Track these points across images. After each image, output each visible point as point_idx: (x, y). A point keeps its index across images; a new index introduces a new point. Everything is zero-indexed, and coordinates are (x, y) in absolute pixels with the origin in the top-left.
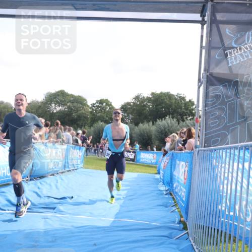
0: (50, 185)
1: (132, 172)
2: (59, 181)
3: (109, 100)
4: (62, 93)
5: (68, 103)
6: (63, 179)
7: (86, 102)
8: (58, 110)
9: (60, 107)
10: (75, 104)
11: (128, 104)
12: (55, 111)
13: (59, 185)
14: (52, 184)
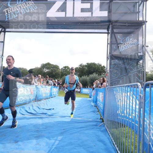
0: (44, 104)
1: (79, 97)
4: (49, 64)
5: (51, 68)
6: (50, 101)
7: (59, 68)
9: (48, 70)
10: (54, 68)
11: (77, 68)
12: (45, 72)
13: (48, 103)
14: (45, 103)
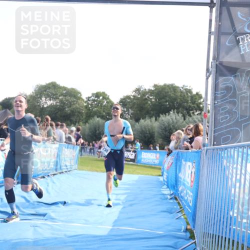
1: (132, 174)
2: (51, 184)
3: (106, 93)
4: (53, 85)
5: (60, 96)
6: (55, 181)
7: (81, 95)
8: (49, 104)
9: (52, 102)
10: (68, 98)
11: (128, 97)
12: (45, 106)
13: (50, 188)
